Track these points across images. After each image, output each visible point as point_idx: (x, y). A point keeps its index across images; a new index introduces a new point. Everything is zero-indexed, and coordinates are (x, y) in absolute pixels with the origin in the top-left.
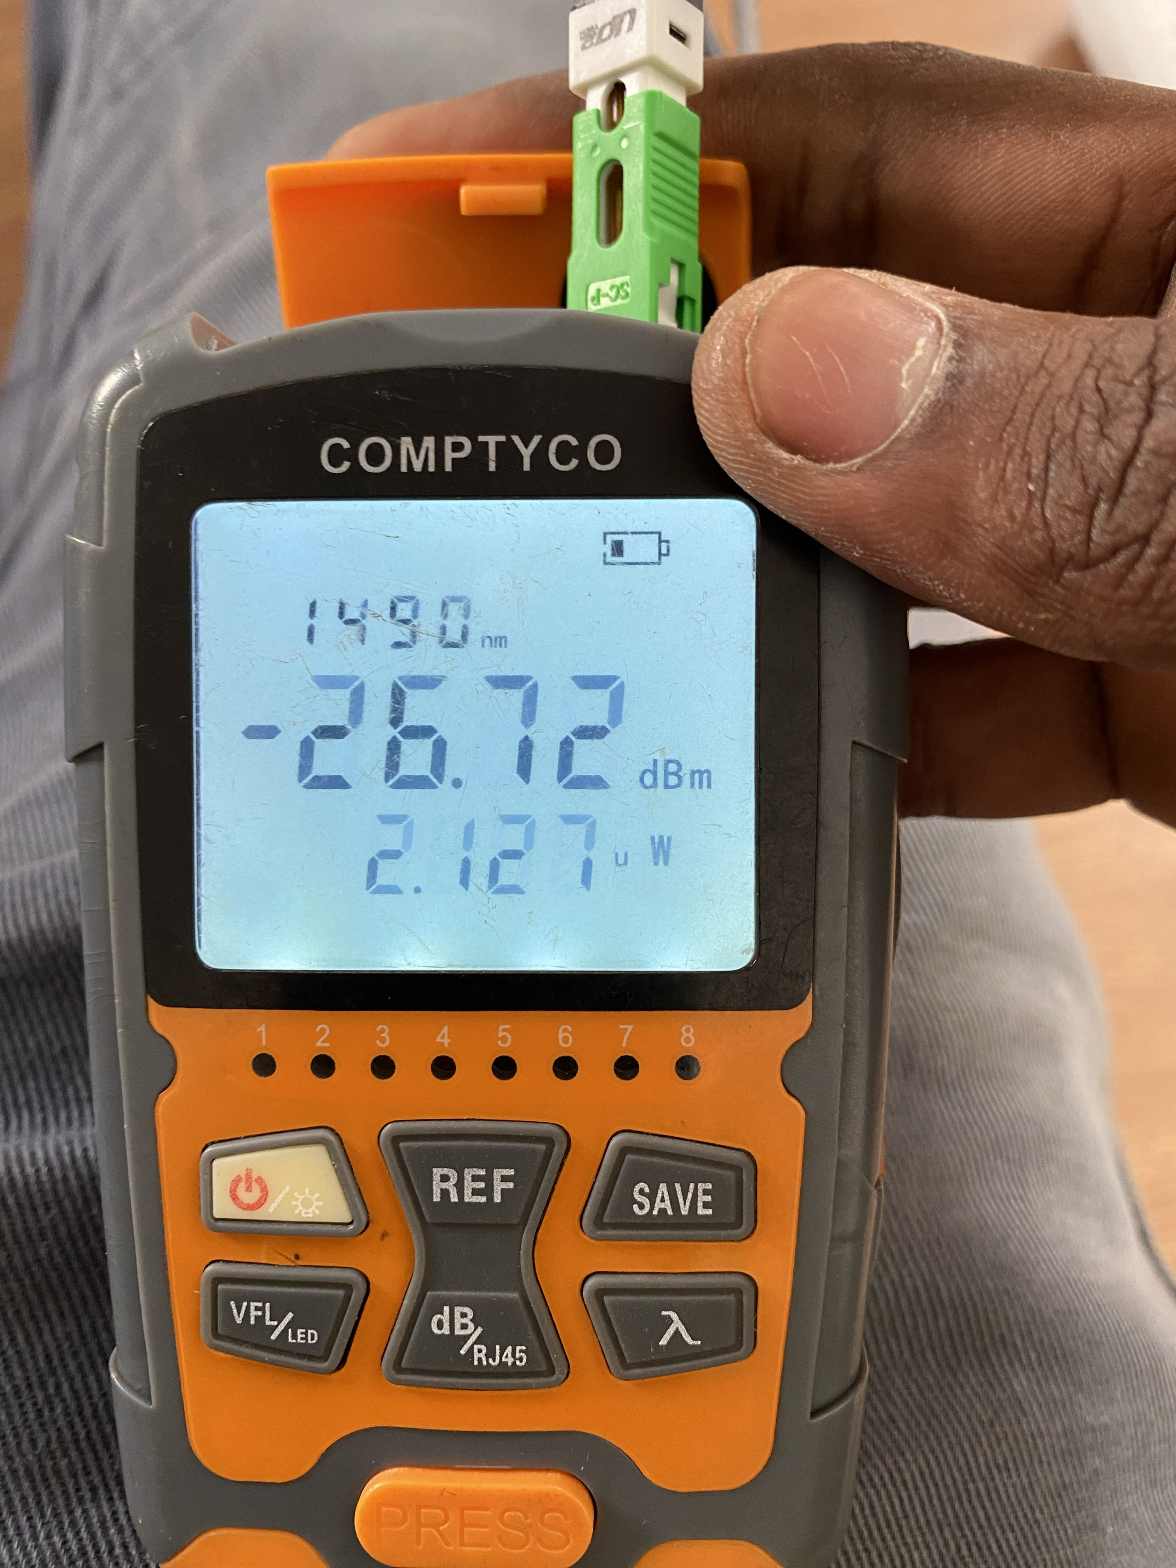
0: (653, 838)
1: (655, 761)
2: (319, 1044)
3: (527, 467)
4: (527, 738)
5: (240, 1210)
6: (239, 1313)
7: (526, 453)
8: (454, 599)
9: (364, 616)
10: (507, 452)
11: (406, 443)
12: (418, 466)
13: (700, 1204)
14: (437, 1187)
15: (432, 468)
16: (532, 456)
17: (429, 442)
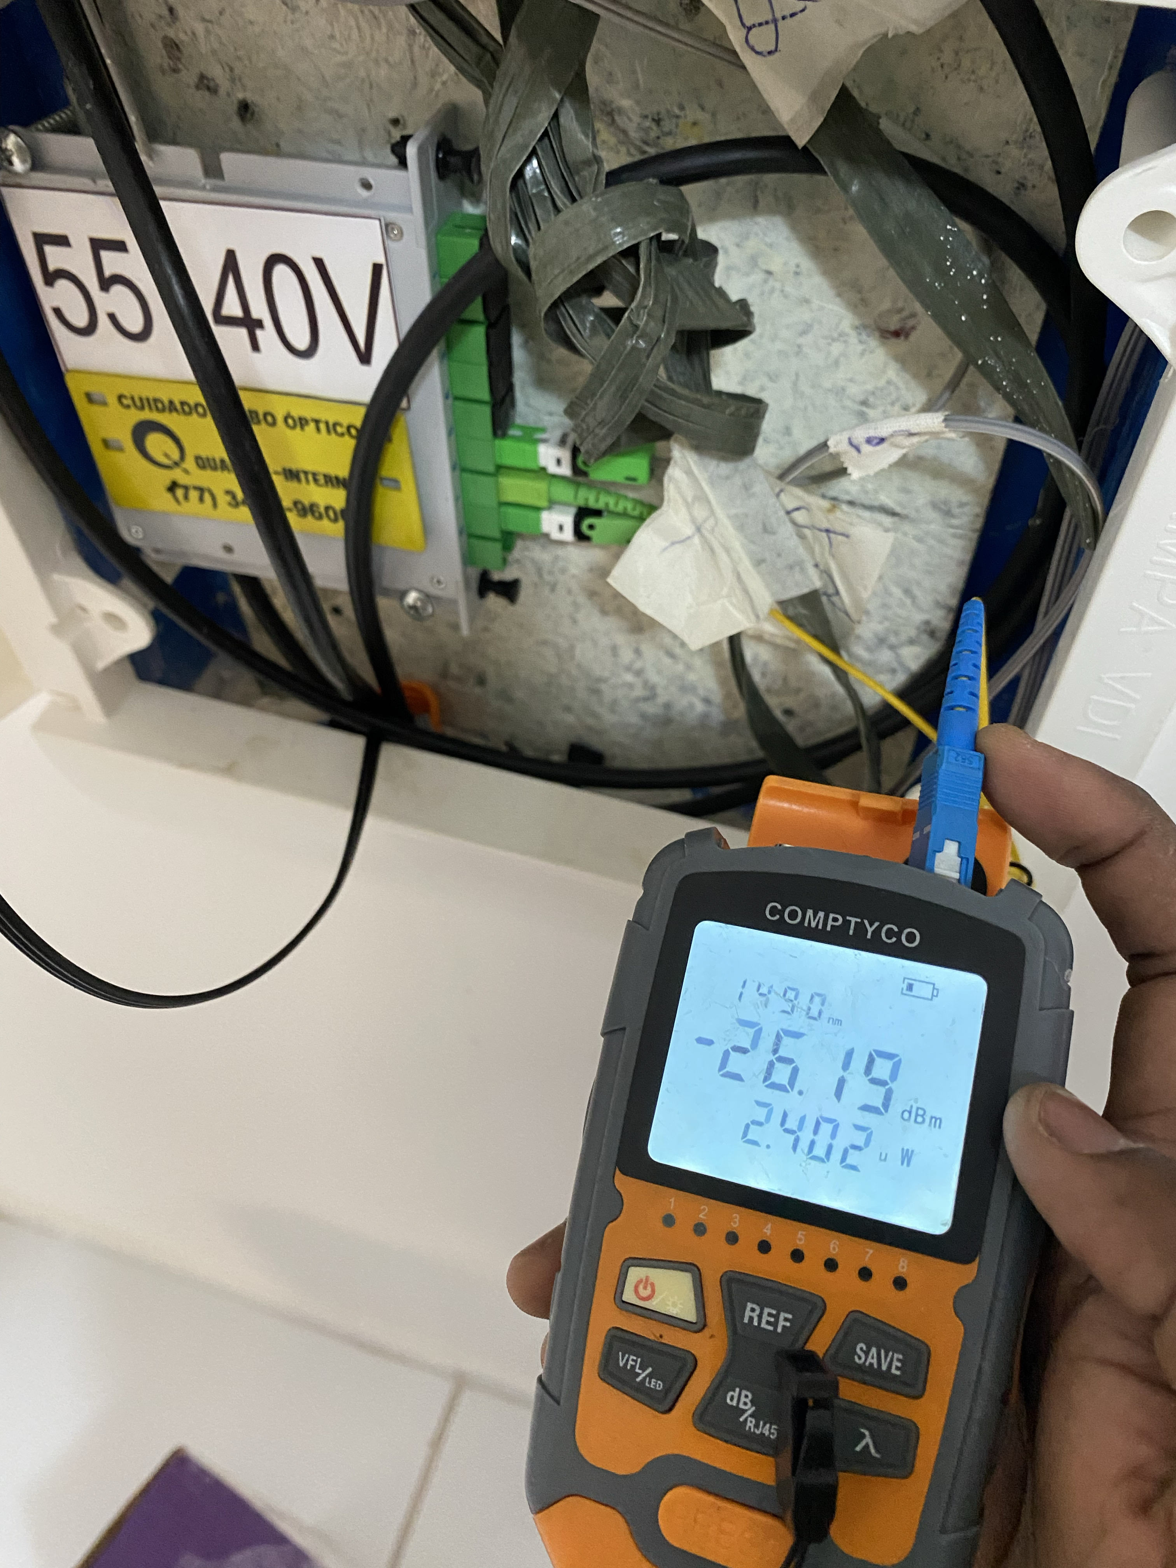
0: (903, 1149)
1: (912, 1107)
2: (701, 1216)
3: (869, 936)
4: (843, 1077)
5: (638, 1300)
6: (623, 1359)
7: (870, 930)
8: (819, 995)
9: (769, 992)
10: (860, 927)
11: (810, 913)
12: (813, 925)
13: (894, 1367)
14: (748, 1313)
15: (820, 927)
16: (873, 932)
17: (821, 914)
